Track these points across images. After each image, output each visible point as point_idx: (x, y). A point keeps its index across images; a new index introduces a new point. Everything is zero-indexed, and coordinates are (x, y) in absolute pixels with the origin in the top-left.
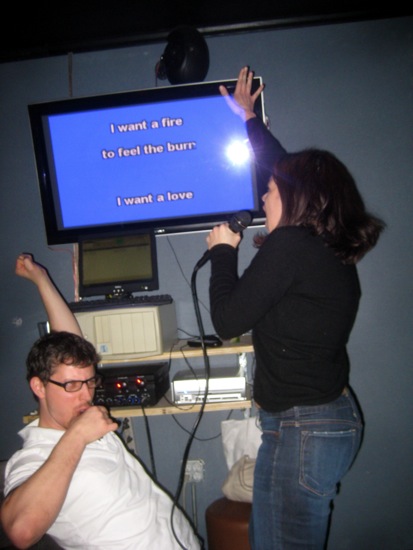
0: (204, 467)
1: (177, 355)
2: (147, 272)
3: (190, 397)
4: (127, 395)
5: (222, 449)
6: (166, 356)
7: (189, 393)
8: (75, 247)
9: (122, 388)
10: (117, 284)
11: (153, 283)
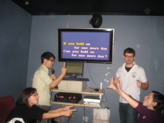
0: (88, 119)
1: (85, 93)
2: (81, 72)
3: (87, 103)
4: (71, 100)
5: (93, 115)
6: (83, 93)
7: (87, 102)
8: (65, 63)
9: (70, 99)
10: (74, 74)
11: (82, 75)
